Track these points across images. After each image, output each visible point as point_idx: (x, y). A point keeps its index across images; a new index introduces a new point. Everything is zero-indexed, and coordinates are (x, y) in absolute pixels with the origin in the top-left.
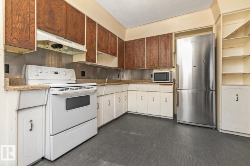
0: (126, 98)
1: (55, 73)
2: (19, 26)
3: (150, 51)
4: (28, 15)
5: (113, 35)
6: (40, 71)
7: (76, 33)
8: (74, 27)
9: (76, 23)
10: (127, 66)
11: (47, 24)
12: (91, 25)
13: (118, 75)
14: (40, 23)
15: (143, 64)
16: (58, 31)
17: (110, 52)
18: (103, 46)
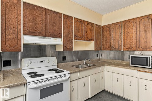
0: (102, 78)
1: (41, 62)
2: (10, 36)
3: (127, 34)
4: (16, 27)
5: (89, 23)
6: (30, 62)
7: (55, 30)
8: (53, 26)
9: (54, 23)
10: (104, 48)
11: (31, 30)
12: (68, 21)
13: (97, 55)
14: (25, 31)
15: (120, 47)
16: (39, 33)
17: (86, 38)
18: (80, 35)
